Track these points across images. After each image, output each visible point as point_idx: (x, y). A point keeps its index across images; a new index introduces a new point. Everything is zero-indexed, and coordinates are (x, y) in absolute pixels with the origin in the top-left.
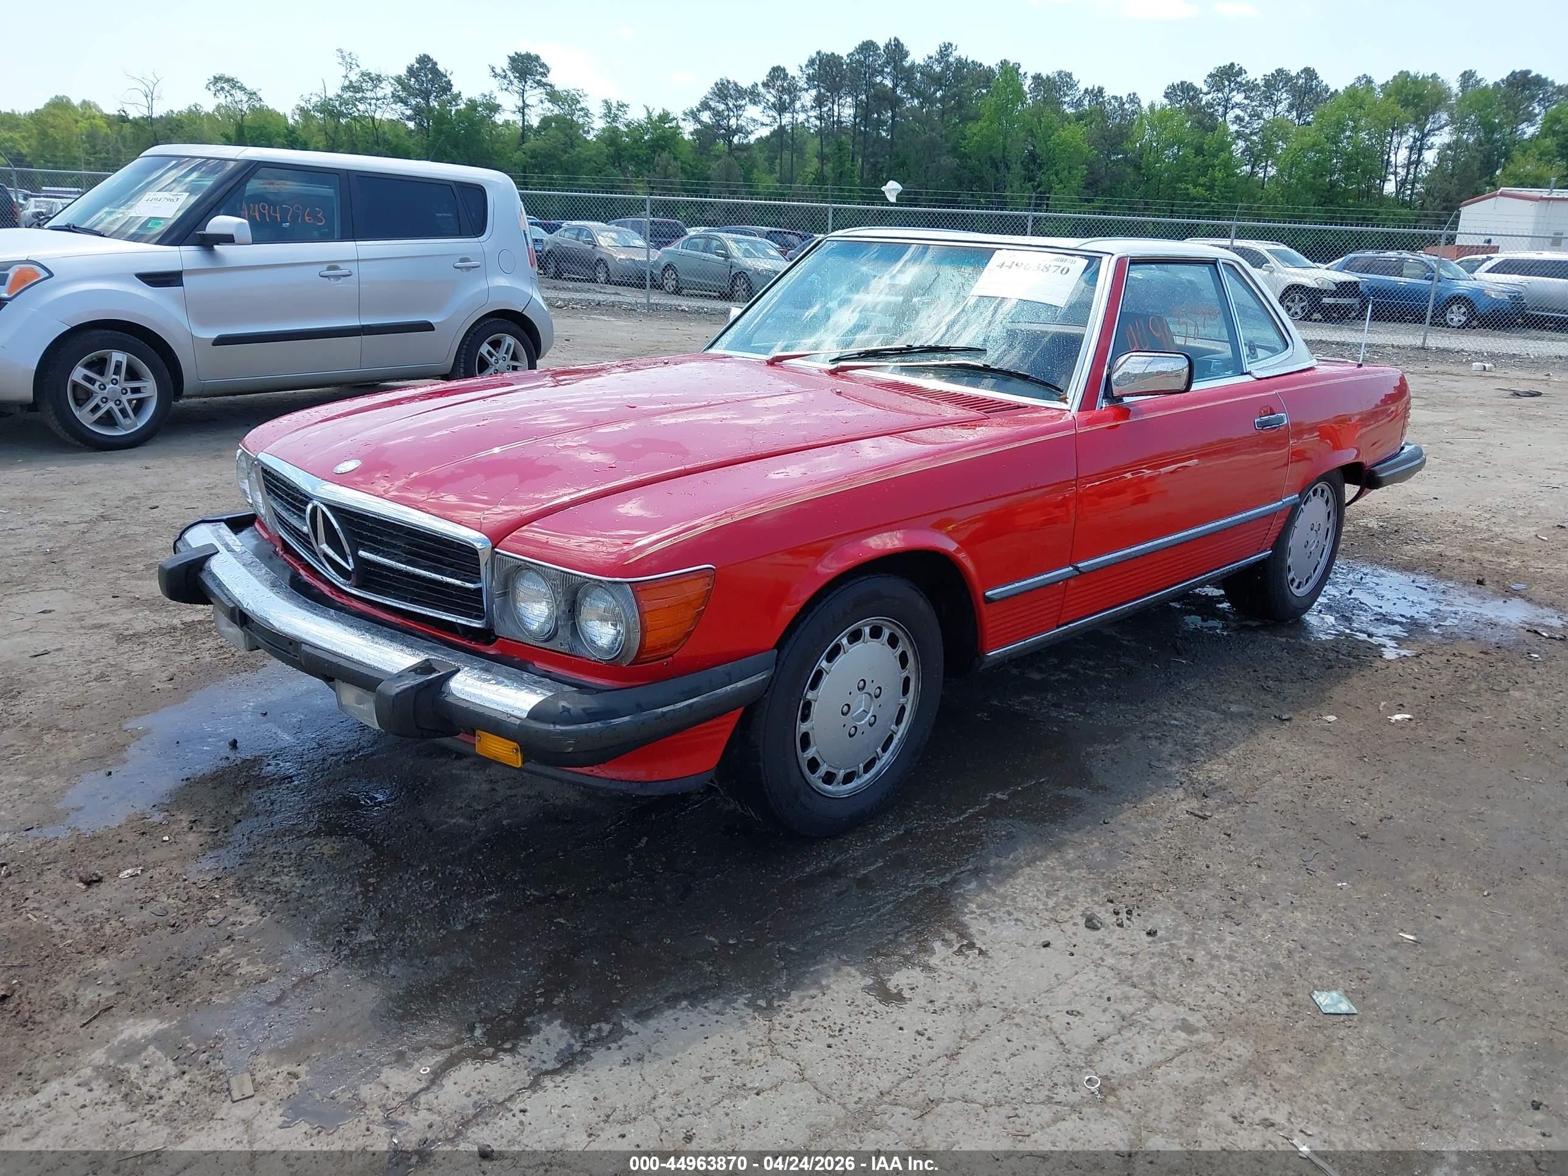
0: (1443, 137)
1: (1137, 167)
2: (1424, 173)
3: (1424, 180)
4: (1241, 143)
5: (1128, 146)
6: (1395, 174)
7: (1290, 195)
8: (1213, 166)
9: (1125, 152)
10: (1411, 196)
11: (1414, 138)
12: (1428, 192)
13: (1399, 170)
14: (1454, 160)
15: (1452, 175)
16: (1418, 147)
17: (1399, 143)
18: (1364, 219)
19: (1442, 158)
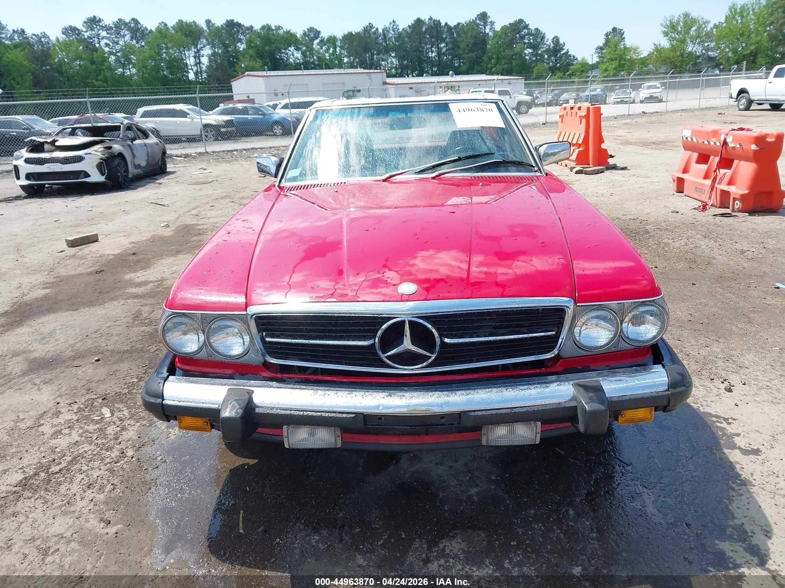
0: (207, 51)
1: (61, 73)
2: (204, 68)
3: (206, 72)
4: (113, 58)
5: (50, 61)
6: (192, 69)
7: (147, 82)
8: (103, 69)
9: (50, 65)
10: (202, 79)
11: (195, 52)
12: (209, 76)
13: (193, 67)
14: (216, 62)
15: (217, 68)
16: (198, 56)
17: (189, 54)
18: (185, 91)
19: (210, 61)
